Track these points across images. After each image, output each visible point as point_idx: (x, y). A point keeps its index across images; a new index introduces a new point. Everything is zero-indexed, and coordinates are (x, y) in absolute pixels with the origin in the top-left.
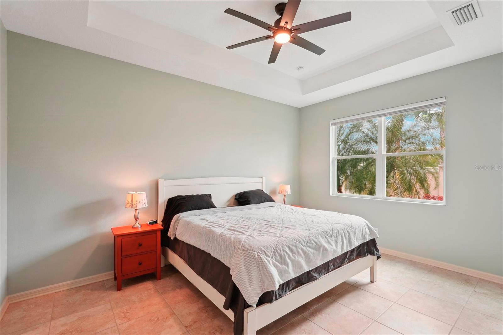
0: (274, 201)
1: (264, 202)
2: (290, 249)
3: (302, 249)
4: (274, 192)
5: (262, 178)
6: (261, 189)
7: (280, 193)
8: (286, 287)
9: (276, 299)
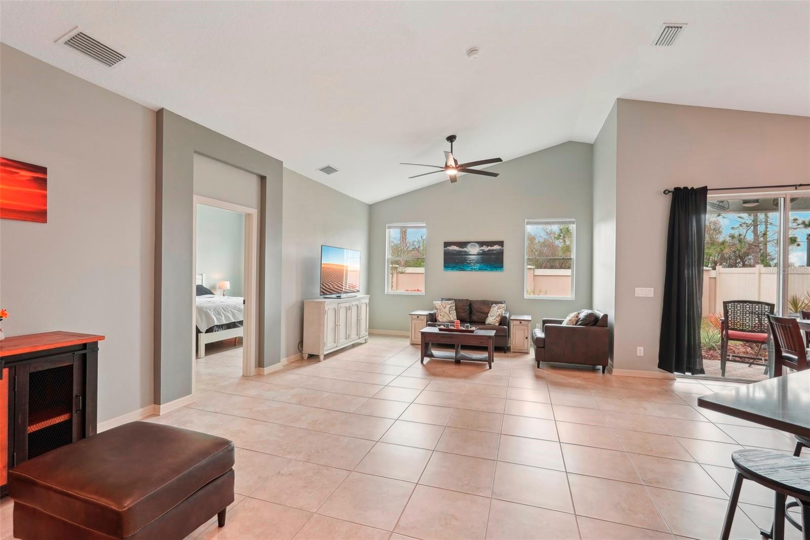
0: (214, 294)
1: (205, 294)
2: (223, 309)
3: (231, 310)
4: (214, 287)
5: (202, 275)
6: (201, 284)
7: (220, 288)
8: (221, 327)
9: (215, 331)
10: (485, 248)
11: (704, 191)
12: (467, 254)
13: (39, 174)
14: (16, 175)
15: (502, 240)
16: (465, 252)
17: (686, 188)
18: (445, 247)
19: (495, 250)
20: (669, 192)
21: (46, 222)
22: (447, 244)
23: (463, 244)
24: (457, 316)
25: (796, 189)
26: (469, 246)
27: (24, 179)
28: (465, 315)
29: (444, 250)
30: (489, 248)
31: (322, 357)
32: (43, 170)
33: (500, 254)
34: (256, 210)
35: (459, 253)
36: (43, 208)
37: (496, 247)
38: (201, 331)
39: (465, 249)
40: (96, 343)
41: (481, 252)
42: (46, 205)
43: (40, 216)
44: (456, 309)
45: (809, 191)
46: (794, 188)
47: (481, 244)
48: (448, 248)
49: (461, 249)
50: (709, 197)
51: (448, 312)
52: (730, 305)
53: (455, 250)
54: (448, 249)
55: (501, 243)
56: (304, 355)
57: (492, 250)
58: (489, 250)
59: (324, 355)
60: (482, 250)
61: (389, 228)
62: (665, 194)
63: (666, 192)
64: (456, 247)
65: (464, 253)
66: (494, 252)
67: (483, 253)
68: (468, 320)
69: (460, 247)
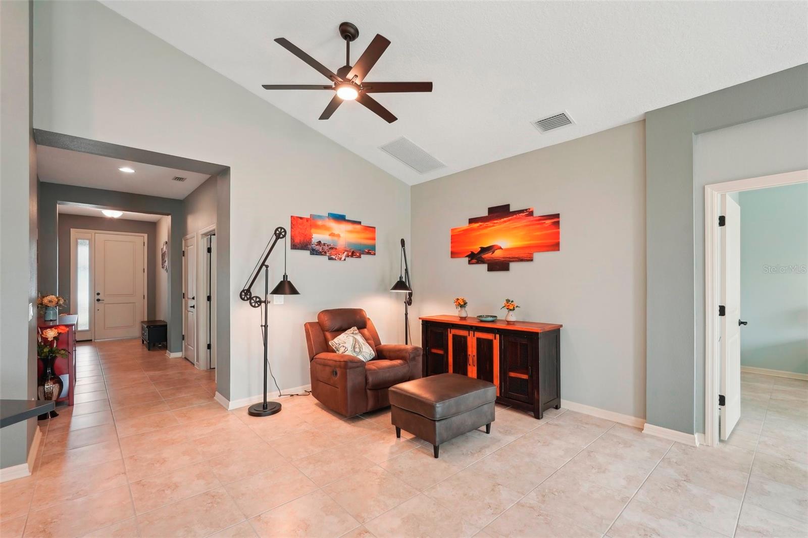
13: (555, 219)
14: (545, 224)
21: (559, 250)
27: (548, 225)
32: (558, 216)
36: (558, 240)
42: (559, 238)
43: (555, 246)
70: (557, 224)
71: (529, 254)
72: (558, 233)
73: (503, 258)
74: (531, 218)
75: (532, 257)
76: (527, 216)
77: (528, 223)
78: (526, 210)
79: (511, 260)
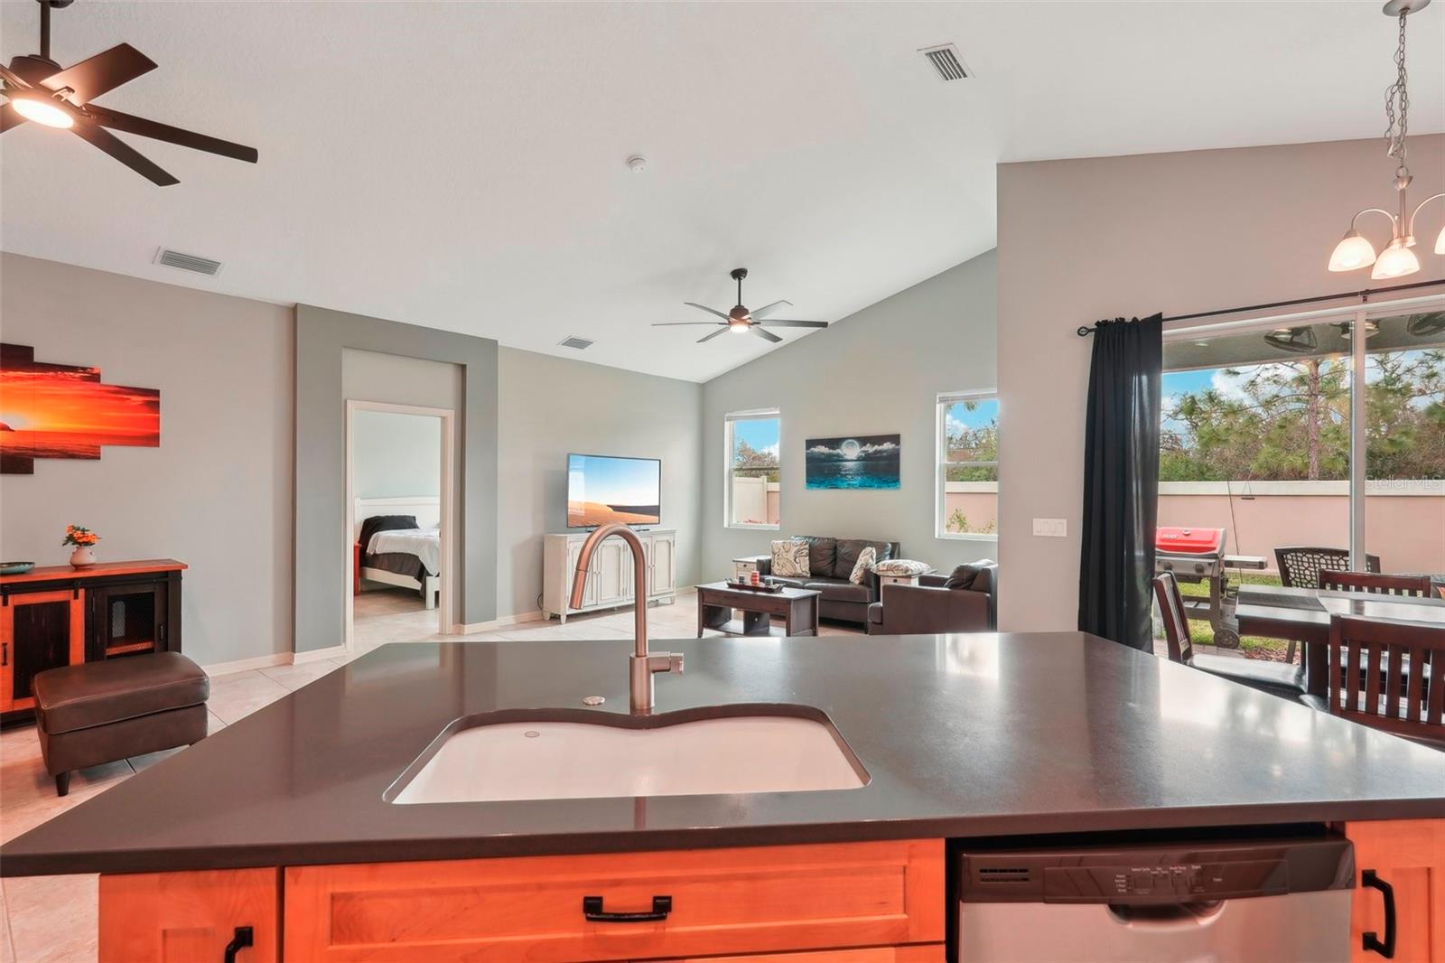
10: (870, 449)
11: (1156, 322)
12: (840, 459)
13: (151, 398)
14: (128, 401)
15: (897, 433)
16: (838, 455)
17: (1121, 321)
18: (808, 448)
19: (886, 451)
20: (1090, 331)
21: (158, 446)
22: (811, 443)
23: (834, 443)
24: (810, 569)
25: (1365, 300)
26: (844, 445)
27: (135, 404)
28: (824, 565)
29: (807, 454)
30: (876, 447)
31: (563, 618)
32: (156, 393)
33: (894, 458)
34: (453, 411)
35: (829, 458)
36: (156, 431)
37: (887, 446)
38: (431, 573)
39: (838, 451)
40: (180, 571)
41: (863, 455)
42: (158, 429)
43: (152, 440)
44: (810, 555)
45: (1444, 296)
46: (1360, 298)
47: (864, 440)
48: (813, 449)
49: (831, 451)
50: (1166, 336)
51: (792, 559)
52: (1289, 557)
53: (823, 454)
54: (812, 453)
55: (895, 439)
56: (545, 613)
57: (880, 452)
58: (876, 452)
59: (568, 616)
60: (863, 452)
61: (731, 420)
62: (1079, 334)
63: (1082, 332)
64: (823, 447)
65: (835, 458)
66: (885, 454)
67: (866, 458)
68: (831, 575)
69: (830, 448)
70: (155, 406)
71: (91, 446)
72: (157, 420)
73: (15, 448)
74: (95, 386)
75: (99, 453)
76: (84, 379)
77: (90, 393)
78: (84, 369)
79: (37, 453)
